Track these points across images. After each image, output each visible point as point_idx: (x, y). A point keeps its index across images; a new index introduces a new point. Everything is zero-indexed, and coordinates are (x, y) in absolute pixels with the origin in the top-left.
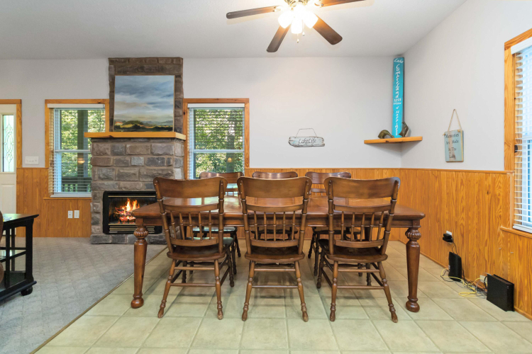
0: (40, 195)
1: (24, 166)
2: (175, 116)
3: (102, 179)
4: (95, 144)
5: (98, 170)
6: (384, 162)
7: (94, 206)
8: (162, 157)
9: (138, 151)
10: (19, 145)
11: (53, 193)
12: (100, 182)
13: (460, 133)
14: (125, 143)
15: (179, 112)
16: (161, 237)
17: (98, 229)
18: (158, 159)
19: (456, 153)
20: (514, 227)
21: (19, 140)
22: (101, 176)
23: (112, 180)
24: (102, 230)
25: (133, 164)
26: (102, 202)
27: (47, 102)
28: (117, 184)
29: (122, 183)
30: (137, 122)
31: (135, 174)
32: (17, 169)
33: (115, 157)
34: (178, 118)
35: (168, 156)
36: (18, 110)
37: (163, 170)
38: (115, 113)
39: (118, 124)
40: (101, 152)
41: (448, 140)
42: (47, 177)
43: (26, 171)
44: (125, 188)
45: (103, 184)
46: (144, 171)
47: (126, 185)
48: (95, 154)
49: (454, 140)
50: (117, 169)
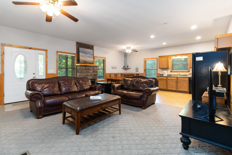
4: (81, 67)
6: (124, 72)
13: (138, 68)
18: (95, 71)
25: (90, 72)
27: (57, 52)
32: (46, 74)
33: (86, 70)
36: (46, 53)
38: (80, 58)
39: (81, 61)
46: (92, 74)
49: (137, 69)
50: (86, 73)
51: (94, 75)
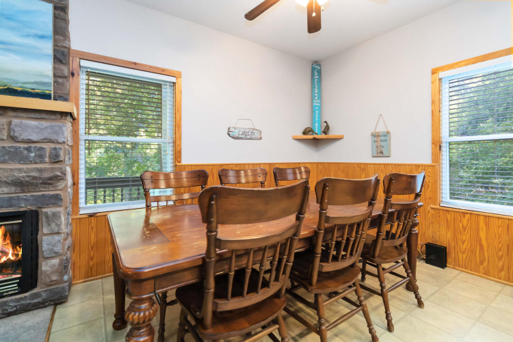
2: (55, 76)
8: (39, 145)
13: (388, 134)
15: (62, 70)
18: (28, 149)
19: (383, 150)
20: (441, 205)
34: (60, 80)
35: (52, 146)
37: (40, 170)
41: (375, 139)
51: (22, 185)
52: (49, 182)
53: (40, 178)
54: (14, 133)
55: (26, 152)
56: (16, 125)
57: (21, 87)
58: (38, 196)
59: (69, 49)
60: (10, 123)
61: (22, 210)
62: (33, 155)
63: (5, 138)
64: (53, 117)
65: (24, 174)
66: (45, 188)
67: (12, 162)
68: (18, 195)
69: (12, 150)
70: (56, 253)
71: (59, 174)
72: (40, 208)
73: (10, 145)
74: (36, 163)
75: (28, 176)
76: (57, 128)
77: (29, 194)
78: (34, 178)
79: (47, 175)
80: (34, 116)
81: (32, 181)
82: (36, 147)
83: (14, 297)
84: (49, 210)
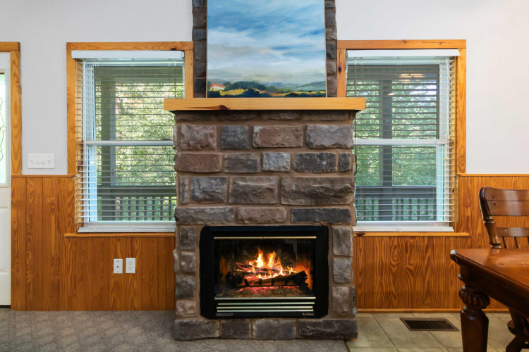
0: (58, 228)
1: (25, 172)
2: (328, 73)
3: (199, 201)
4: (184, 126)
5: (191, 182)
7: (182, 258)
8: (329, 152)
9: (278, 139)
10: (16, 132)
11: (82, 225)
12: (196, 207)
14: (250, 123)
15: (332, 67)
16: (328, 324)
17: (189, 308)
18: (320, 157)
21: (16, 122)
22: (197, 194)
23: (220, 202)
24: (197, 310)
25: (266, 167)
26: (198, 250)
27: (70, 47)
28: (231, 211)
29: (244, 210)
30: (253, 84)
31: (270, 190)
32: (13, 177)
33: (227, 155)
34: (331, 78)
35: (341, 152)
36: (13, 63)
37: (332, 181)
39: (215, 88)
40: (199, 142)
42: (71, 193)
43: (31, 182)
44: (250, 219)
45: (203, 211)
46: (290, 183)
47: (251, 213)
48: (184, 146)
50: (231, 178)
51: (317, 197)
52: (340, 194)
53: (332, 190)
54: (310, 139)
55: (318, 160)
56: (310, 130)
57: (300, 91)
58: (329, 210)
59: (336, 41)
60: (305, 128)
61: (316, 225)
62: (324, 163)
63: (302, 145)
64: (342, 118)
65: (318, 185)
66: (335, 201)
67: (307, 171)
68: (313, 208)
69: (308, 158)
70: (346, 279)
71: (348, 185)
72: (331, 224)
73: (306, 153)
74: (327, 172)
75: (322, 188)
76: (346, 131)
77: (321, 208)
78: (327, 189)
79: (338, 187)
80: (326, 119)
81: (325, 193)
82: (327, 154)
83: (310, 320)
84: (340, 228)
